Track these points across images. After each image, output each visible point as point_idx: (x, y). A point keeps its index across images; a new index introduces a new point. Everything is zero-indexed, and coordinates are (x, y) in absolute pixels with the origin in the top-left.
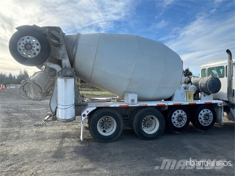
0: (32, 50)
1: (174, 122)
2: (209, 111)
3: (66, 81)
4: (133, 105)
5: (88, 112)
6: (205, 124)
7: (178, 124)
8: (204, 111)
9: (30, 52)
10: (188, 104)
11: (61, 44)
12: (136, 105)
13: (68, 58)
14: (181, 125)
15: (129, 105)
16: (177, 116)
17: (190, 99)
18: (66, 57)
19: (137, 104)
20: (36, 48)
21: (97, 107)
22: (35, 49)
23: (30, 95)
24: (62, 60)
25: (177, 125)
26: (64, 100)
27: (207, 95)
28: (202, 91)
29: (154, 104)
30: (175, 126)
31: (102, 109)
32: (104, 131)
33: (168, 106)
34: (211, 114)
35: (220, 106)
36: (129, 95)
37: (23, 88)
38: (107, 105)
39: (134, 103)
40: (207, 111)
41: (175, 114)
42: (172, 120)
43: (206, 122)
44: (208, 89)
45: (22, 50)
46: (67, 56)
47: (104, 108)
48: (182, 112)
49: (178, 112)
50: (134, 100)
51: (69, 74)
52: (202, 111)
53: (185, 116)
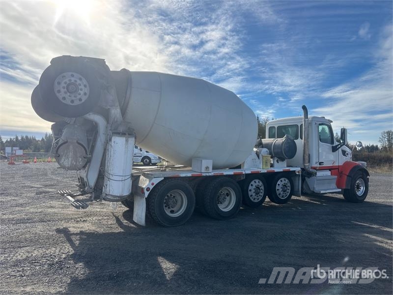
0: (77, 94)
1: (251, 196)
2: (287, 180)
3: (127, 141)
4: (207, 174)
5: (153, 184)
6: (283, 197)
7: (256, 197)
8: (281, 181)
9: (75, 96)
10: (266, 172)
12: (210, 174)
13: (119, 107)
14: (258, 199)
15: (203, 174)
16: (254, 187)
17: (266, 165)
19: (212, 173)
20: (83, 90)
21: (164, 178)
22: (82, 93)
23: (64, 160)
24: (111, 109)
25: (254, 199)
27: (280, 161)
28: (275, 156)
29: (231, 172)
30: (252, 200)
31: (170, 180)
32: (172, 212)
33: (245, 174)
34: (289, 184)
35: (297, 173)
36: (203, 161)
37: (57, 151)
38: (177, 174)
39: (208, 172)
40: (285, 180)
41: (252, 185)
42: (249, 193)
43: (284, 195)
44: (284, 154)
45: (63, 92)
46: (117, 104)
47: (173, 179)
48: (259, 182)
49: (255, 182)
50: (208, 168)
51: (121, 131)
52: (280, 180)
53: (262, 188)
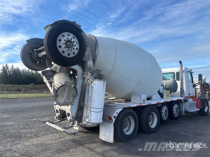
0: (72, 49)
1: (163, 116)
2: (178, 106)
3: (104, 83)
4: (144, 105)
5: (117, 113)
6: (176, 115)
7: (165, 117)
9: (71, 51)
11: (87, 45)
15: (142, 104)
16: (164, 111)
17: (168, 97)
18: (90, 59)
20: (76, 46)
21: (123, 108)
22: (75, 48)
23: (60, 99)
24: (87, 61)
26: (100, 103)
30: (164, 119)
33: (161, 103)
35: (183, 101)
38: (129, 106)
39: (145, 103)
42: (162, 114)
44: (173, 90)
45: (63, 47)
46: (91, 57)
48: (166, 107)
49: (164, 108)
50: (145, 100)
52: (175, 106)
